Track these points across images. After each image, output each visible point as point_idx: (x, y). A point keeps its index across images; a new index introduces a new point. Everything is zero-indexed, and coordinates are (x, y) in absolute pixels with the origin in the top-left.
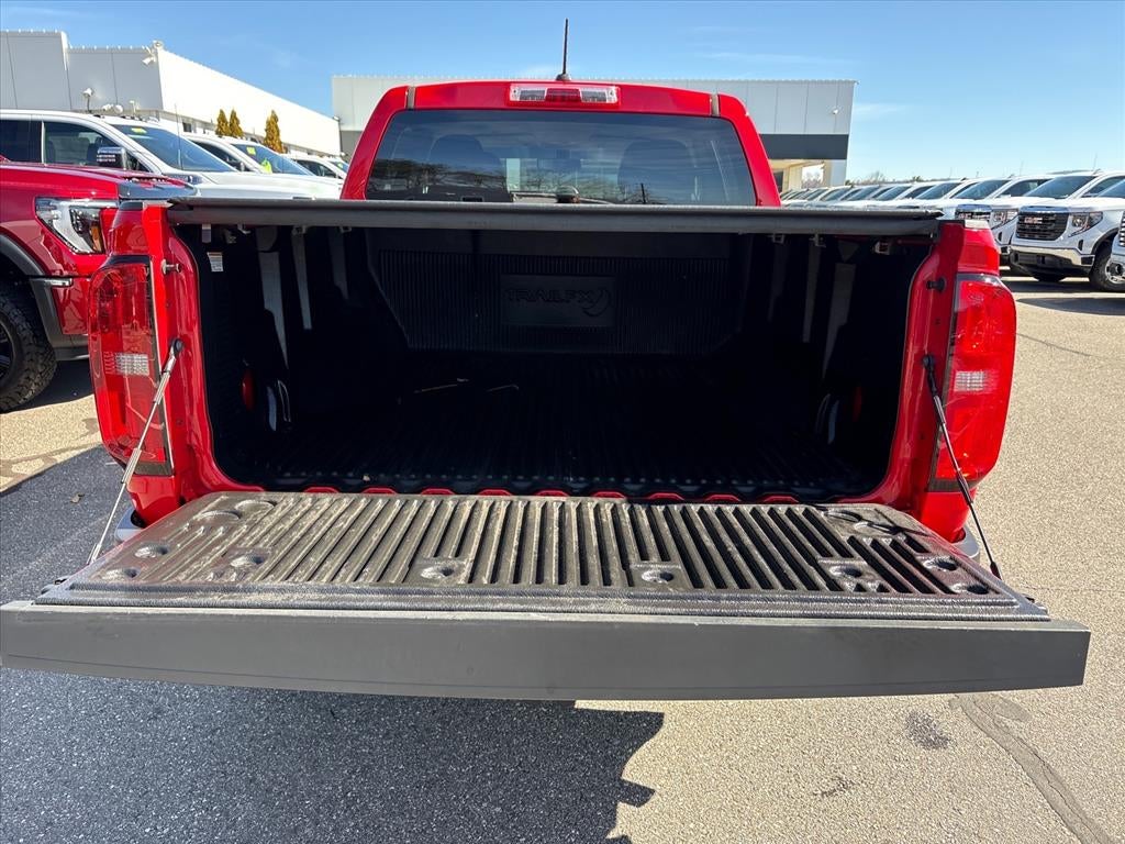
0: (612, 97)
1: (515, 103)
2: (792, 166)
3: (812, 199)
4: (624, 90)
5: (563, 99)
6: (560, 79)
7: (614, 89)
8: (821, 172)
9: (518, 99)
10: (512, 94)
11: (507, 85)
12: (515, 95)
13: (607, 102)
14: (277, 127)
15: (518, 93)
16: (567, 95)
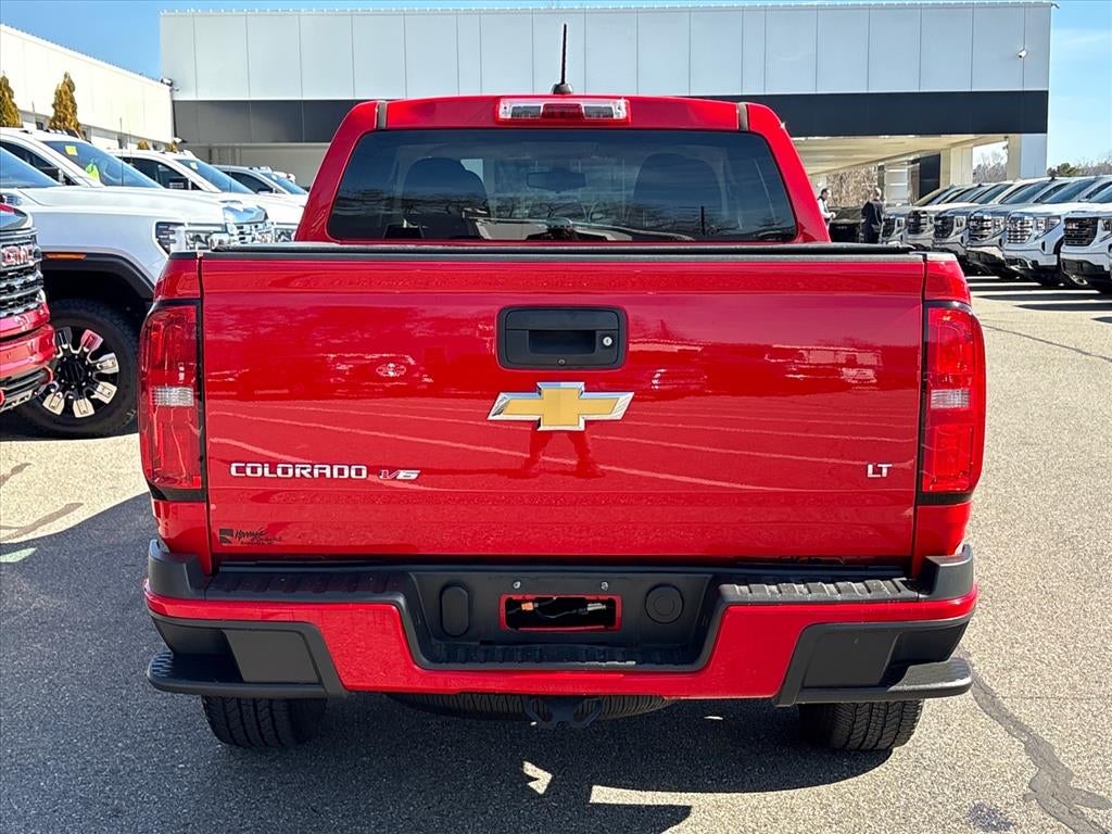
0: (620, 111)
1: (506, 122)
2: (954, 145)
3: (986, 201)
4: (635, 103)
5: (562, 115)
6: (559, 90)
7: (622, 103)
8: (1004, 153)
9: (509, 117)
10: (501, 111)
11: (496, 100)
12: (505, 112)
13: (615, 117)
14: (72, 100)
15: (509, 110)
16: (567, 111)
